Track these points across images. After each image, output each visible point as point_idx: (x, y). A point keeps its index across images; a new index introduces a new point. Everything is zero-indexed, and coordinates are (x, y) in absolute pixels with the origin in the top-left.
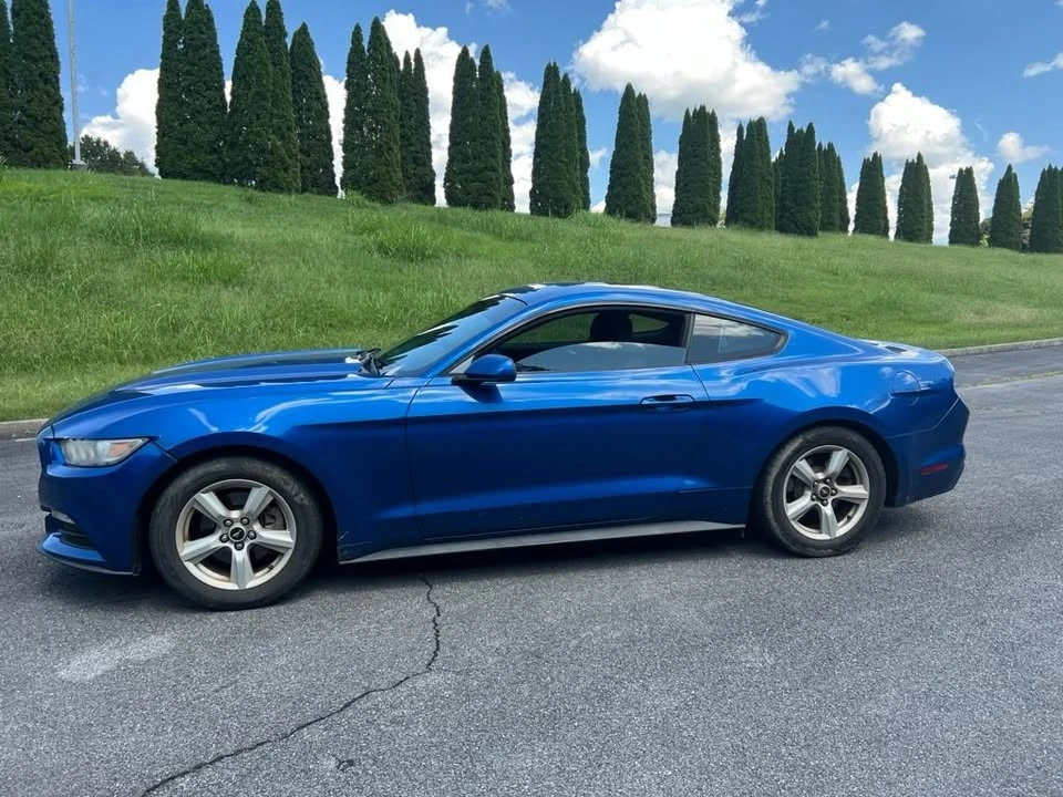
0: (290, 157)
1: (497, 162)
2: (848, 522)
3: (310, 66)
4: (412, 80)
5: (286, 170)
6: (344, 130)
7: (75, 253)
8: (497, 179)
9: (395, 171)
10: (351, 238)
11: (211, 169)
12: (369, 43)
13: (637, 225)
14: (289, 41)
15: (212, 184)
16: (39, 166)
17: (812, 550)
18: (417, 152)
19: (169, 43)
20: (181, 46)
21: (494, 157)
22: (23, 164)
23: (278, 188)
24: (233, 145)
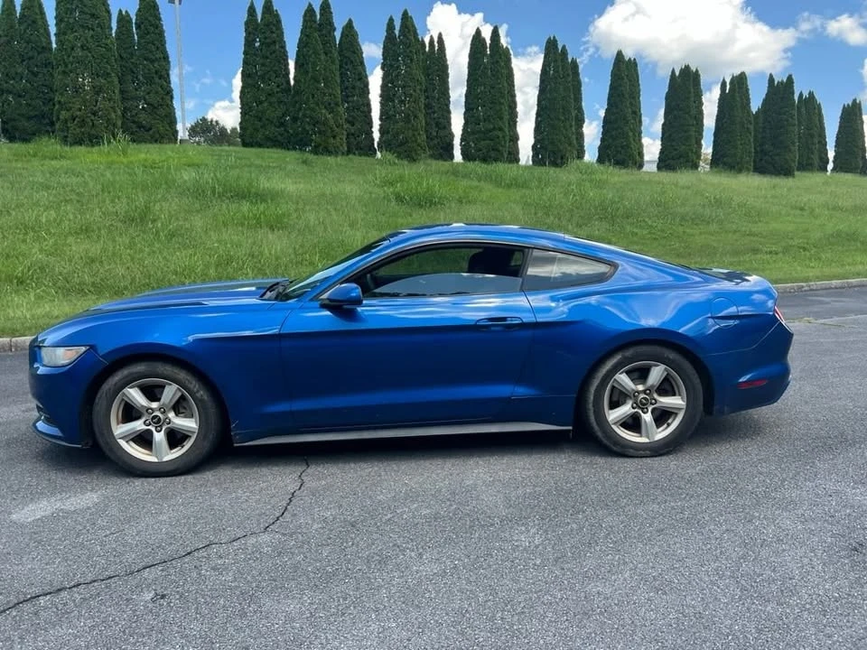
0: (338, 127)
1: (503, 123)
2: (666, 428)
3: (354, 52)
4: (435, 59)
5: (334, 137)
6: (381, 103)
7: (167, 208)
8: (504, 137)
9: (419, 134)
10: (377, 190)
11: (279, 138)
12: (400, 31)
13: (623, 171)
14: (338, 35)
15: (279, 150)
16: (156, 141)
17: (631, 450)
18: (439, 118)
19: (249, 43)
20: (257, 44)
21: (501, 118)
22: (145, 141)
23: (328, 152)
24: (295, 119)
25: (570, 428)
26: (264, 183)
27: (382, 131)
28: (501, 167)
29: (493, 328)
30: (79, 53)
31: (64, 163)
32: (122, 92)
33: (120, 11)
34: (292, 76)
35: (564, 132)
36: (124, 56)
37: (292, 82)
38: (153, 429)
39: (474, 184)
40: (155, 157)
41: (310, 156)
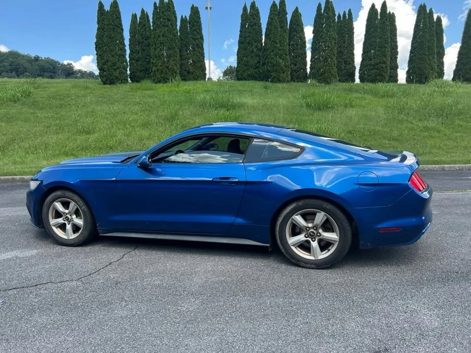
0: (286, 67)
1: (386, 59)
2: (327, 252)
4: (347, 24)
5: (283, 73)
8: (386, 67)
9: (333, 68)
11: (255, 75)
12: (324, 10)
15: (254, 81)
16: (195, 80)
17: (303, 263)
18: (346, 58)
19: (243, 26)
20: (247, 26)
21: (385, 56)
22: (190, 80)
23: (279, 81)
24: (263, 65)
25: (268, 245)
27: (311, 68)
28: (381, 86)
29: (222, 183)
30: (162, 39)
31: (150, 92)
32: (181, 56)
33: (182, 16)
34: (263, 41)
36: (183, 38)
37: (263, 44)
38: (67, 223)
39: (360, 95)
40: (191, 88)
41: (269, 84)
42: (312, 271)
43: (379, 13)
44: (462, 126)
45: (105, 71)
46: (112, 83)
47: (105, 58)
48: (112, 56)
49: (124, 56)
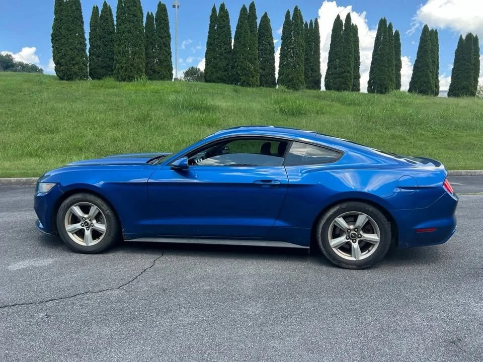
0: (255, 71)
1: (351, 68)
2: (367, 253)
3: (267, 30)
4: (313, 32)
5: (253, 77)
6: (280, 58)
8: (350, 76)
9: (300, 75)
10: (270, 106)
11: (224, 78)
12: (293, 18)
13: (424, 97)
14: (258, 21)
15: (223, 84)
16: (161, 79)
17: (344, 264)
18: (313, 66)
19: (211, 27)
20: (216, 28)
21: (349, 66)
22: (156, 79)
23: (249, 85)
24: (233, 68)
25: (308, 247)
26: (210, 102)
27: (280, 73)
28: (346, 94)
29: (264, 186)
30: (127, 35)
31: (115, 90)
32: (146, 54)
33: (148, 13)
34: (232, 44)
35: (388, 73)
36: (149, 35)
37: (233, 48)
38: (85, 229)
39: (329, 103)
40: (159, 87)
41: (239, 87)
42: (354, 271)
43: (344, 24)
44: (424, 135)
45: (63, 66)
46: (70, 79)
47: (63, 51)
48: (71, 50)
49: (84, 51)
